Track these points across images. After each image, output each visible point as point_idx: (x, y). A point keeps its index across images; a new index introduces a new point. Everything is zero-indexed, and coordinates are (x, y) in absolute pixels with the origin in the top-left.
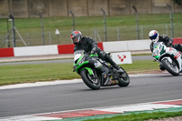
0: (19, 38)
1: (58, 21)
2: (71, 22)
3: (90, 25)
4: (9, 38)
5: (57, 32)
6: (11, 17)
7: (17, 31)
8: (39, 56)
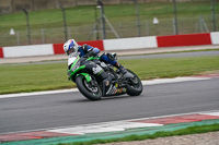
0: (110, 29)
1: (157, 8)
2: (171, 8)
3: (195, 12)
4: (97, 28)
5: (156, 21)
6: (100, 4)
7: (107, 20)
8: (134, 50)
